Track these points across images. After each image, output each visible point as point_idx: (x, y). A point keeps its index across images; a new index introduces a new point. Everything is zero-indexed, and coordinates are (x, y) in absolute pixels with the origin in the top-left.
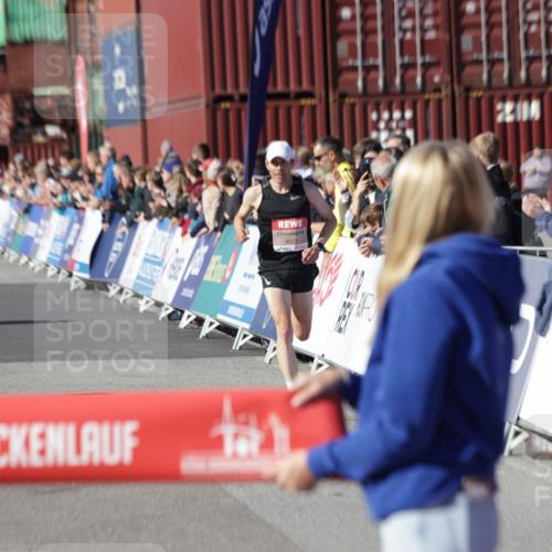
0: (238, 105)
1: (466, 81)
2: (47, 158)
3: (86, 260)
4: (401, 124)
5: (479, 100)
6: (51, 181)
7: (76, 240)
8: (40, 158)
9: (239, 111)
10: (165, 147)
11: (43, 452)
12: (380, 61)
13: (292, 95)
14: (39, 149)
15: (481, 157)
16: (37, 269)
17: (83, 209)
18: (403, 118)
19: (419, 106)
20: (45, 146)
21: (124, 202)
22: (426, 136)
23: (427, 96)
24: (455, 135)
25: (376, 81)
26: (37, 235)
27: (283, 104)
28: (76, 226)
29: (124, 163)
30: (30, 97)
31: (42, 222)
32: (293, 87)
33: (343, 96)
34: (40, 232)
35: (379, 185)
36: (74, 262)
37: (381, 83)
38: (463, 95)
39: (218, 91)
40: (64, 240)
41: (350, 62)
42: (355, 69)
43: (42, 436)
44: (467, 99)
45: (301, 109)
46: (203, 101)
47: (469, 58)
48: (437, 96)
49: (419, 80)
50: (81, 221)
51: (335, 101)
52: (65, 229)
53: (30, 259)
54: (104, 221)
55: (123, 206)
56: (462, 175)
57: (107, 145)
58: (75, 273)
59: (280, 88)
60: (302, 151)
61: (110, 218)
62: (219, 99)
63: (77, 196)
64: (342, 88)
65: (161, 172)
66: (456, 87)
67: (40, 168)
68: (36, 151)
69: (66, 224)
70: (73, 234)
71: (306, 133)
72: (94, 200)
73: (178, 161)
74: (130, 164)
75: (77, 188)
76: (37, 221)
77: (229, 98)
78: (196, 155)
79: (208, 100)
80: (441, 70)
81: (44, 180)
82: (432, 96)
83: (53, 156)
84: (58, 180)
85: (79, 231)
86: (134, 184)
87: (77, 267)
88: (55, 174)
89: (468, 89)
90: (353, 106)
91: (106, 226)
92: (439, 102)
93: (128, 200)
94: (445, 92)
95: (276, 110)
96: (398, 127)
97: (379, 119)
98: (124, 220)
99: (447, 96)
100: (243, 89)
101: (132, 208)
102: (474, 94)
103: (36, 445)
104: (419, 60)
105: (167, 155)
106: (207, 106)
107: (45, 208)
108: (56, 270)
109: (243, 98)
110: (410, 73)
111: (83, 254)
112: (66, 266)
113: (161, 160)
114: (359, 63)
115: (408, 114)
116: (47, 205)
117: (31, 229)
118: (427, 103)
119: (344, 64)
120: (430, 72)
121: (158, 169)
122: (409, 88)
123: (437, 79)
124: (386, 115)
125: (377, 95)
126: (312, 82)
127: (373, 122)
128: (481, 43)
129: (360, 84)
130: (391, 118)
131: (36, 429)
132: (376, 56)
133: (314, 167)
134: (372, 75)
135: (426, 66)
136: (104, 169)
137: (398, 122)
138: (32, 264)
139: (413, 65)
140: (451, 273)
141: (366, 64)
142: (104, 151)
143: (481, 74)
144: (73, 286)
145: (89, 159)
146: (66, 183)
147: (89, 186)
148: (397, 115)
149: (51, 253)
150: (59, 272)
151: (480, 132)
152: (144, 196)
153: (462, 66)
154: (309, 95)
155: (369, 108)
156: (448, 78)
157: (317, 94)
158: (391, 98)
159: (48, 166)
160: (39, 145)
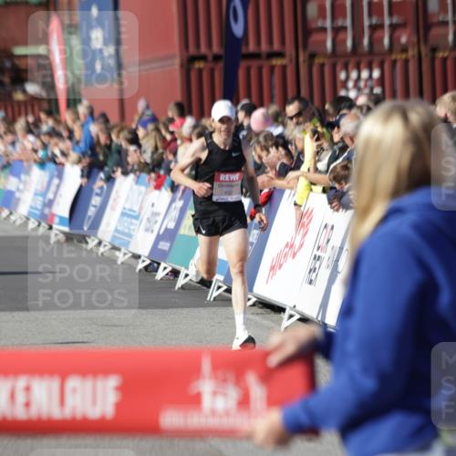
0: (211, 65)
1: (432, 41)
2: (26, 114)
3: (66, 214)
4: (369, 83)
5: (444, 60)
6: (31, 138)
7: (56, 194)
8: (20, 114)
9: (212, 71)
10: (141, 104)
11: (27, 405)
12: (348, 22)
13: (264, 56)
14: (19, 106)
15: (449, 115)
16: (19, 222)
17: (62, 165)
18: (370, 76)
19: (387, 66)
20: (25, 103)
21: (101, 158)
22: (394, 95)
23: (393, 57)
24: (421, 94)
25: (344, 41)
26: (18, 189)
27: (254, 64)
28: (56, 181)
29: (101, 120)
30: (11, 56)
31: (23, 177)
32: (264, 47)
33: (312, 56)
34: (21, 187)
35: (348, 141)
36: (53, 216)
37: (349, 43)
38: (429, 54)
39: (192, 50)
40: (44, 194)
41: (320, 24)
42: (324, 30)
43: (28, 389)
44: (433, 60)
45: (272, 68)
46: (177, 61)
47: (435, 20)
48: (404, 56)
49: (386, 41)
50: (60, 176)
51: (304, 61)
52: (45, 184)
53: (11, 213)
54: (82, 176)
55: (101, 161)
56: (421, 135)
57: (85, 103)
58: (55, 226)
59: (252, 47)
60: (274, 108)
61: (88, 173)
62: (192, 59)
63: (57, 152)
64: (311, 48)
65: (137, 128)
66: (423, 48)
67: (20, 125)
68: (16, 108)
69: (46, 179)
70: (53, 188)
71: (277, 92)
72: (74, 156)
73: (154, 119)
74: (106, 121)
75: (56, 145)
76: (17, 175)
77: (203, 58)
78: (172, 113)
79: (182, 60)
80: (408, 30)
81: (24, 137)
82: (399, 57)
83: (33, 113)
84: (38, 136)
85: (58, 186)
86: (111, 140)
87: (57, 220)
88: (35, 131)
89: (434, 50)
90: (322, 66)
91: (85, 180)
92: (406, 62)
93: (106, 156)
94: (412, 53)
95: (248, 69)
96: (366, 86)
97: (348, 78)
98: (102, 175)
99: (413, 56)
100: (216, 49)
101: (110, 163)
102: (440, 55)
103: (21, 398)
104: (387, 22)
105: (143, 113)
106: (182, 66)
107: (25, 164)
108: (37, 224)
109: (217, 58)
110: (377, 34)
111: (62, 208)
112: (46, 219)
113: (136, 118)
114: (328, 24)
115: (376, 74)
116: (27, 160)
117: (12, 183)
118: (394, 63)
119: (314, 26)
120: (397, 33)
121: (134, 126)
122: (376, 49)
123: (404, 40)
124: (354, 75)
125: (345, 55)
126: (283, 42)
127: (341, 81)
128: (446, 5)
129: (329, 44)
130: (359, 78)
131: (21, 382)
132: (345, 16)
133: (284, 125)
134: (341, 36)
135: (393, 27)
136: (83, 126)
137: (366, 81)
138: (13, 218)
139: (380, 26)
140: (417, 227)
141: (335, 25)
142: (82, 109)
143: (447, 35)
144: (53, 239)
145: (67, 116)
146: (45, 139)
147: (68, 143)
148: (365, 74)
149: (32, 207)
150: (39, 225)
151: (445, 91)
152: (121, 153)
153: (428, 27)
154: (280, 55)
155: (338, 68)
156: (414, 39)
157: (288, 54)
158: (358, 58)
159: (27, 123)
160: (19, 103)
